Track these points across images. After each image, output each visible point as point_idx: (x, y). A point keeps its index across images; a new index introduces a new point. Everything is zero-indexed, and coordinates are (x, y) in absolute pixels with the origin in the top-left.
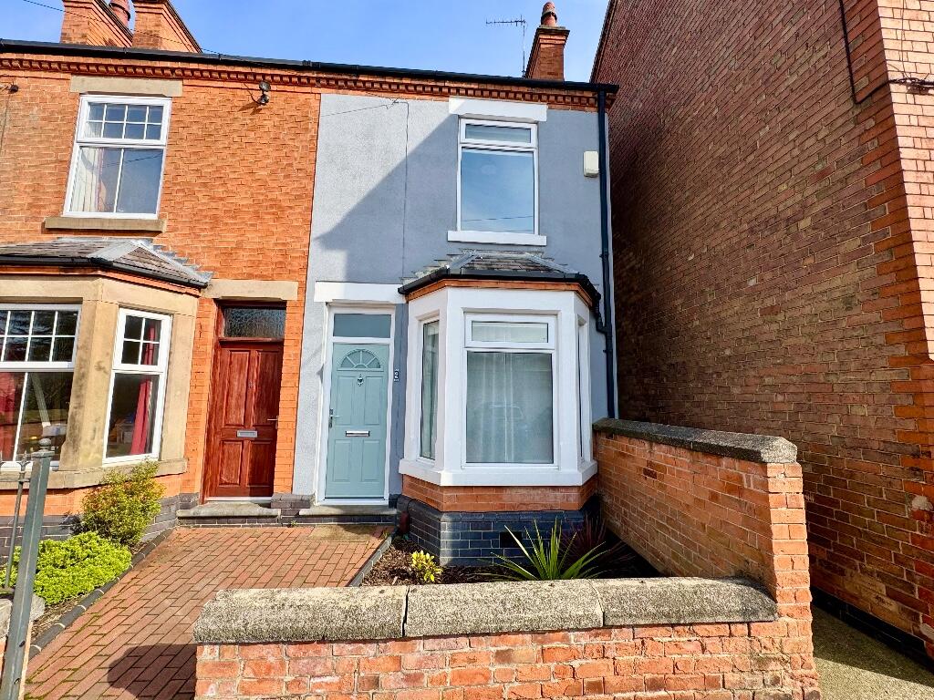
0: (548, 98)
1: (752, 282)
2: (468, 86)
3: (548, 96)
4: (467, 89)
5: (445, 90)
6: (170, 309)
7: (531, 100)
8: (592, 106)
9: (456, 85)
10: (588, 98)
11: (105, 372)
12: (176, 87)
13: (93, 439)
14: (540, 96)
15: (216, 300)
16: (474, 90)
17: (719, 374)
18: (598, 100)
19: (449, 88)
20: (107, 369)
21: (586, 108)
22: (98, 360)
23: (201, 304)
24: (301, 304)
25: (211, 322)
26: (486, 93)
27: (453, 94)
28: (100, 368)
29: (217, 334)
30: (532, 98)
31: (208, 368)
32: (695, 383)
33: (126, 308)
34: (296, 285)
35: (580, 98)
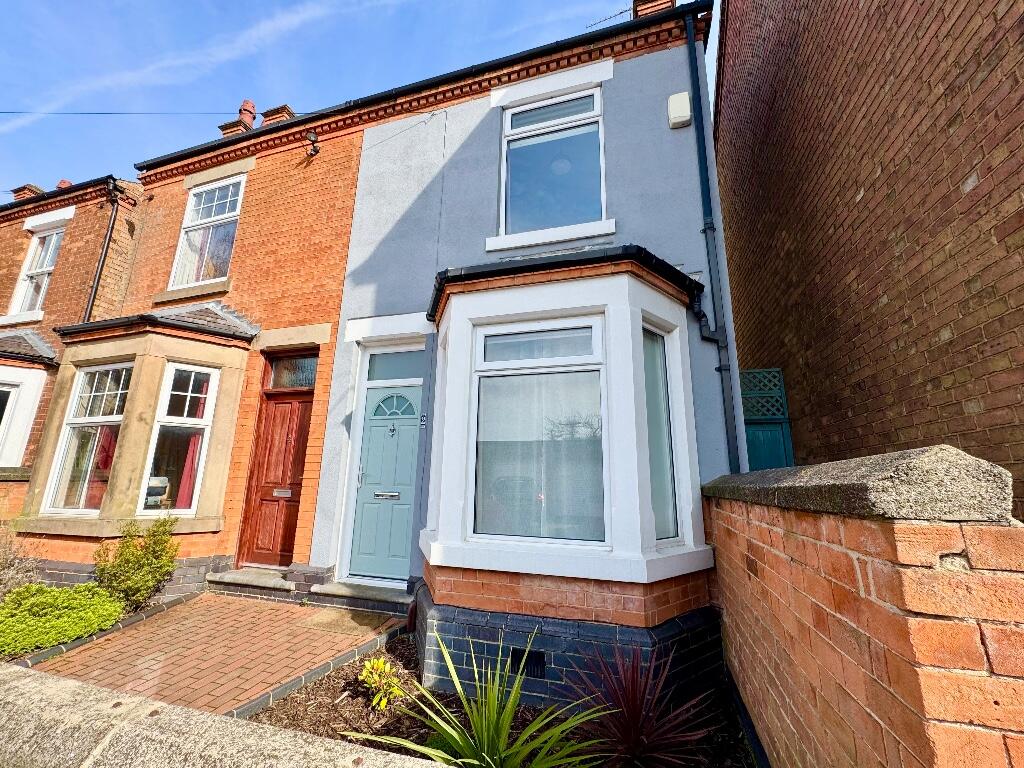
0: (612, 50)
1: (970, 184)
2: (510, 70)
3: (612, 47)
4: (509, 75)
5: (485, 84)
6: (218, 362)
7: (591, 59)
8: (677, 38)
9: (495, 75)
10: (669, 31)
11: (147, 423)
12: (250, 163)
13: (128, 489)
14: (601, 51)
15: (262, 352)
16: (518, 72)
17: (936, 381)
18: (683, 29)
19: (489, 80)
20: (149, 421)
21: (669, 45)
22: (139, 411)
23: (251, 356)
24: (332, 346)
25: (258, 374)
26: (532, 71)
27: (495, 85)
28: (141, 419)
29: (263, 386)
30: (591, 57)
31: (251, 422)
32: (896, 410)
33: (174, 362)
34: (329, 326)
35: (658, 34)
